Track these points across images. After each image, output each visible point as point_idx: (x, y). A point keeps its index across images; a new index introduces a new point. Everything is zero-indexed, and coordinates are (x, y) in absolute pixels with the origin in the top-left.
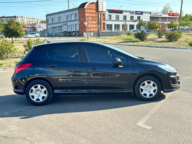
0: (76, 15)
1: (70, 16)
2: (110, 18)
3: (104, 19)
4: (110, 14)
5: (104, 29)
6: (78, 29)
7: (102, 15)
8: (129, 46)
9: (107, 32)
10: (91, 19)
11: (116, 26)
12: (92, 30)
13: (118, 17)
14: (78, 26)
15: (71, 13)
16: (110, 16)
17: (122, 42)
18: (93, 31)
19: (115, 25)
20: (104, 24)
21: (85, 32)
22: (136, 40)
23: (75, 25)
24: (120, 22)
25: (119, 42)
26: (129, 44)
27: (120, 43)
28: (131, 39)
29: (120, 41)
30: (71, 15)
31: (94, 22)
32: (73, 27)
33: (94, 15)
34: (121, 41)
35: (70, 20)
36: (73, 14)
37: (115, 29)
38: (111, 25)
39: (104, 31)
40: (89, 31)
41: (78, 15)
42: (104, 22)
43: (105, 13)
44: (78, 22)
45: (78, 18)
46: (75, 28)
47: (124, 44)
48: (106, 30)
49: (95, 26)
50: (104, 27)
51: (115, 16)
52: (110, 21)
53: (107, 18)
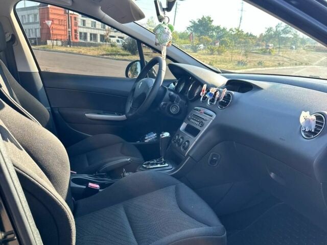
0: (35, 15)
1: (27, 17)
2: (84, 24)
3: (76, 25)
4: (84, 19)
5: (76, 38)
6: (38, 35)
7: (73, 19)
8: (117, 60)
9: (79, 43)
10: (58, 23)
11: (92, 36)
12: (59, 37)
13: (94, 25)
14: (38, 31)
15: (29, 12)
16: (84, 21)
17: (106, 55)
18: (61, 39)
19: (91, 34)
20: (76, 31)
21: (49, 39)
22: (126, 53)
23: (34, 30)
24: (97, 31)
25: (100, 53)
26: (117, 57)
27: (103, 55)
28: (118, 52)
29: (102, 53)
30: (28, 15)
31: (63, 28)
32: (31, 33)
33: (62, 18)
34: (105, 53)
35: (27, 22)
36: (31, 14)
37: (91, 39)
38: (86, 34)
39: (75, 41)
40: (56, 39)
41: (38, 16)
42: (75, 28)
43: (77, 16)
44: (38, 26)
45: (38, 20)
46: (34, 34)
47: (110, 57)
48: (79, 40)
49: (63, 33)
50: (75, 35)
51: (90, 22)
52: (83, 28)
53: (80, 24)
